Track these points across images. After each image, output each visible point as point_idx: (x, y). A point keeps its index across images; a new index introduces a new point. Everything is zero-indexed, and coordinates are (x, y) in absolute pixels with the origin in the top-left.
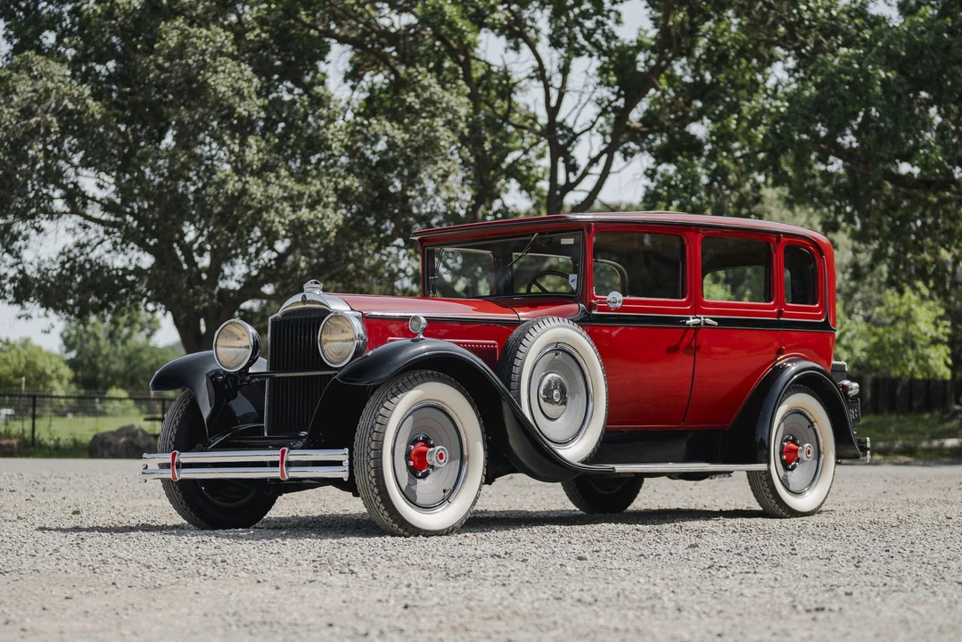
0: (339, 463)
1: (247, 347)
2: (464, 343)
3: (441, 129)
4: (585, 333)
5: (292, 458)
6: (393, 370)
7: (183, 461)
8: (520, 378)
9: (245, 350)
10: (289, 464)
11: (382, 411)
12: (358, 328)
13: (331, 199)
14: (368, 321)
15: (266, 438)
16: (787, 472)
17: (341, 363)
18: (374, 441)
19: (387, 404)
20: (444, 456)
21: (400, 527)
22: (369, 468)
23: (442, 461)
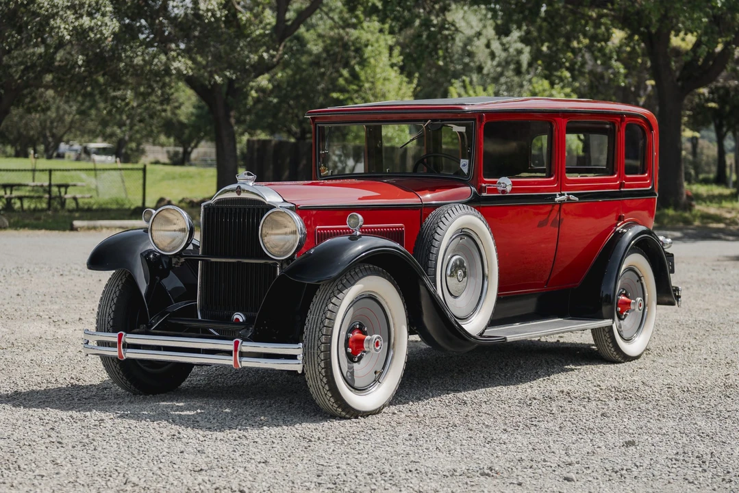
0: (294, 357)
1: (183, 230)
4: (480, 215)
5: (245, 349)
6: (341, 270)
7: (129, 341)
8: (436, 264)
9: (183, 234)
10: (242, 354)
11: (331, 306)
12: (297, 222)
13: (108, 9)
15: (199, 321)
16: (621, 322)
17: (283, 256)
18: (323, 335)
19: (334, 300)
20: (380, 344)
21: (343, 411)
22: (319, 360)
23: (378, 348)
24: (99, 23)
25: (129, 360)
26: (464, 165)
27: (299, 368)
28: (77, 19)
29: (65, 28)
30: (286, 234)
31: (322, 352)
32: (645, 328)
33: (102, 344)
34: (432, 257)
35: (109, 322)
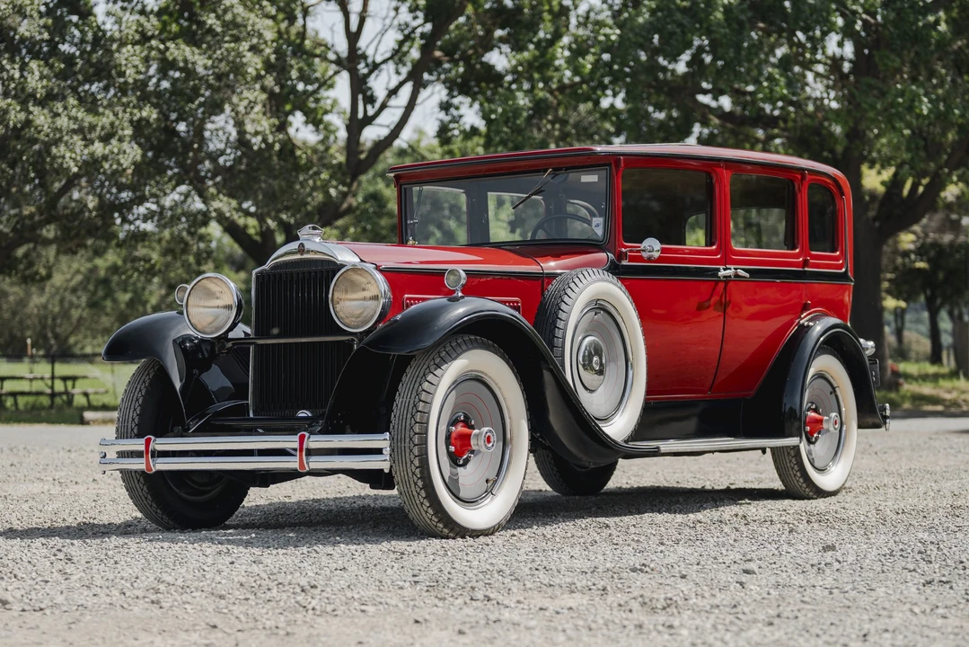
0: (379, 451)
1: (229, 307)
2: (509, 302)
3: (249, 55)
4: (624, 288)
5: (313, 445)
6: (437, 337)
7: (160, 448)
8: (564, 343)
9: (226, 312)
10: (310, 452)
11: (426, 385)
12: (381, 284)
13: (126, 132)
14: (392, 275)
15: (252, 419)
16: (812, 446)
17: (362, 327)
18: (417, 422)
19: (430, 377)
20: (492, 440)
21: (445, 527)
22: (412, 457)
23: (490, 445)
24: (116, 150)
25: (160, 473)
26: (597, 226)
27: (386, 467)
28: (86, 146)
29: (71, 158)
30: (365, 299)
31: (415, 445)
32: (843, 456)
33: (122, 455)
34: (559, 333)
35: (132, 430)
